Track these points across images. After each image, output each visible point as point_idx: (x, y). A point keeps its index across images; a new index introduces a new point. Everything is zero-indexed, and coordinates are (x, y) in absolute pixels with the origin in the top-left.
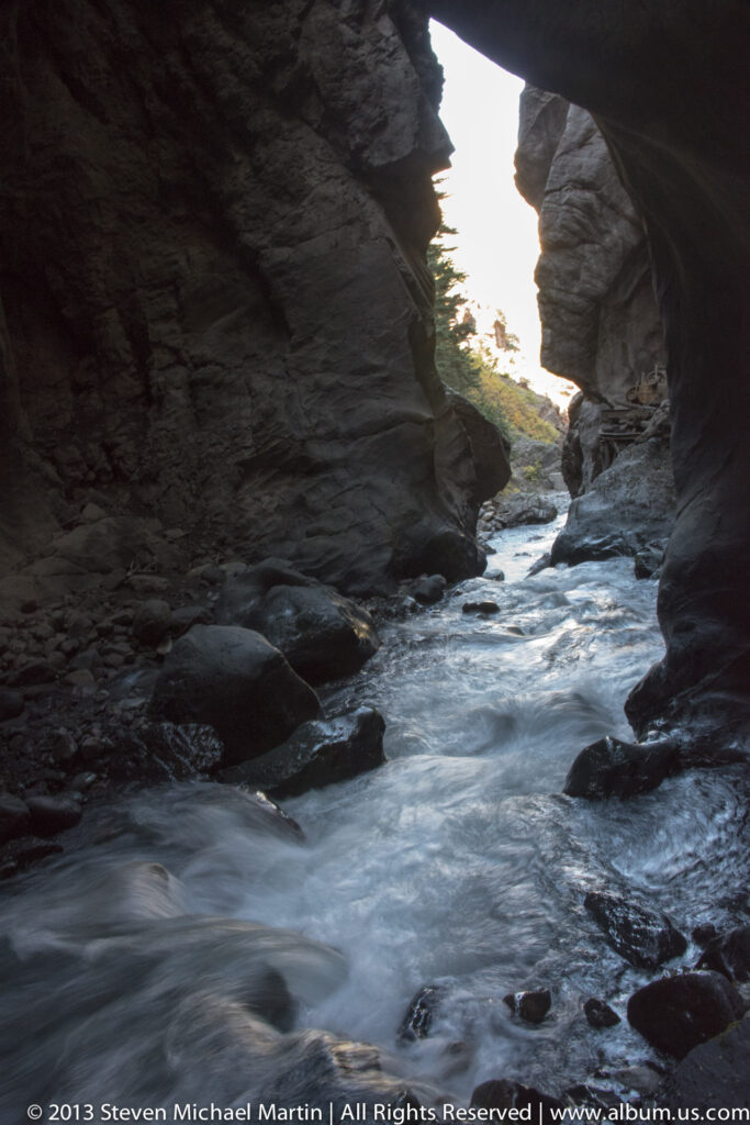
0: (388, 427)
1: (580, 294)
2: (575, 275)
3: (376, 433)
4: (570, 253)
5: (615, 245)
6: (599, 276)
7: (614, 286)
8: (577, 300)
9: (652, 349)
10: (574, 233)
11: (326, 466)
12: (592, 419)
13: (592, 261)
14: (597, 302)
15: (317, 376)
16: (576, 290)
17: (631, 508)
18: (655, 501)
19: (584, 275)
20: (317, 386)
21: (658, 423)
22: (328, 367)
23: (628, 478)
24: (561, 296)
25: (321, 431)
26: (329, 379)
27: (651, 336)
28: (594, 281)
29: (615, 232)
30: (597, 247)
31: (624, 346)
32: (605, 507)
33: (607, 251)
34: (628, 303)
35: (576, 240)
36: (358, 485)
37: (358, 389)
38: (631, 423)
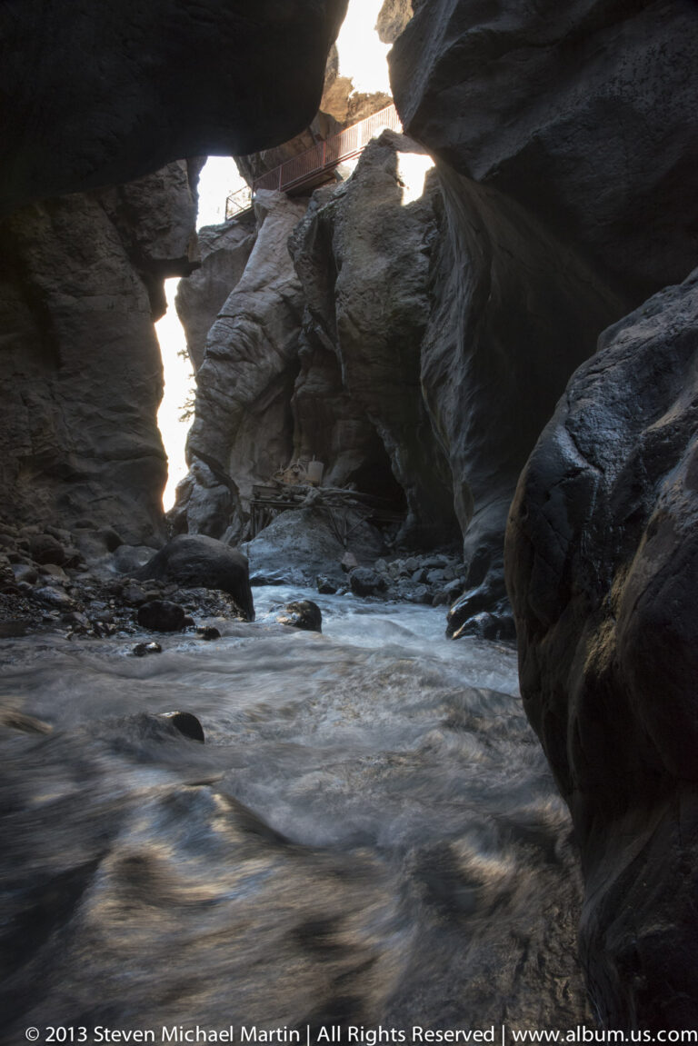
0: (137, 457)
1: (233, 398)
2: (232, 383)
3: (126, 459)
4: (232, 365)
5: (267, 368)
6: (251, 388)
7: (259, 397)
8: (230, 402)
9: (272, 452)
10: (239, 352)
11: (84, 477)
12: (202, 499)
13: (248, 375)
14: (246, 406)
15: (80, 404)
16: (230, 394)
17: (297, 552)
18: (315, 549)
19: (239, 384)
20: (80, 412)
21: (314, 496)
22: (89, 399)
23: (291, 532)
24: (219, 396)
25: (80, 448)
26: (89, 409)
27: (273, 441)
28: (246, 390)
29: (269, 359)
30: (254, 366)
31: (253, 445)
32: (275, 550)
33: (260, 371)
34: (263, 413)
35: (239, 356)
36: (111, 497)
37: (113, 422)
38: (287, 495)
